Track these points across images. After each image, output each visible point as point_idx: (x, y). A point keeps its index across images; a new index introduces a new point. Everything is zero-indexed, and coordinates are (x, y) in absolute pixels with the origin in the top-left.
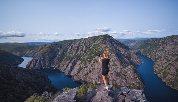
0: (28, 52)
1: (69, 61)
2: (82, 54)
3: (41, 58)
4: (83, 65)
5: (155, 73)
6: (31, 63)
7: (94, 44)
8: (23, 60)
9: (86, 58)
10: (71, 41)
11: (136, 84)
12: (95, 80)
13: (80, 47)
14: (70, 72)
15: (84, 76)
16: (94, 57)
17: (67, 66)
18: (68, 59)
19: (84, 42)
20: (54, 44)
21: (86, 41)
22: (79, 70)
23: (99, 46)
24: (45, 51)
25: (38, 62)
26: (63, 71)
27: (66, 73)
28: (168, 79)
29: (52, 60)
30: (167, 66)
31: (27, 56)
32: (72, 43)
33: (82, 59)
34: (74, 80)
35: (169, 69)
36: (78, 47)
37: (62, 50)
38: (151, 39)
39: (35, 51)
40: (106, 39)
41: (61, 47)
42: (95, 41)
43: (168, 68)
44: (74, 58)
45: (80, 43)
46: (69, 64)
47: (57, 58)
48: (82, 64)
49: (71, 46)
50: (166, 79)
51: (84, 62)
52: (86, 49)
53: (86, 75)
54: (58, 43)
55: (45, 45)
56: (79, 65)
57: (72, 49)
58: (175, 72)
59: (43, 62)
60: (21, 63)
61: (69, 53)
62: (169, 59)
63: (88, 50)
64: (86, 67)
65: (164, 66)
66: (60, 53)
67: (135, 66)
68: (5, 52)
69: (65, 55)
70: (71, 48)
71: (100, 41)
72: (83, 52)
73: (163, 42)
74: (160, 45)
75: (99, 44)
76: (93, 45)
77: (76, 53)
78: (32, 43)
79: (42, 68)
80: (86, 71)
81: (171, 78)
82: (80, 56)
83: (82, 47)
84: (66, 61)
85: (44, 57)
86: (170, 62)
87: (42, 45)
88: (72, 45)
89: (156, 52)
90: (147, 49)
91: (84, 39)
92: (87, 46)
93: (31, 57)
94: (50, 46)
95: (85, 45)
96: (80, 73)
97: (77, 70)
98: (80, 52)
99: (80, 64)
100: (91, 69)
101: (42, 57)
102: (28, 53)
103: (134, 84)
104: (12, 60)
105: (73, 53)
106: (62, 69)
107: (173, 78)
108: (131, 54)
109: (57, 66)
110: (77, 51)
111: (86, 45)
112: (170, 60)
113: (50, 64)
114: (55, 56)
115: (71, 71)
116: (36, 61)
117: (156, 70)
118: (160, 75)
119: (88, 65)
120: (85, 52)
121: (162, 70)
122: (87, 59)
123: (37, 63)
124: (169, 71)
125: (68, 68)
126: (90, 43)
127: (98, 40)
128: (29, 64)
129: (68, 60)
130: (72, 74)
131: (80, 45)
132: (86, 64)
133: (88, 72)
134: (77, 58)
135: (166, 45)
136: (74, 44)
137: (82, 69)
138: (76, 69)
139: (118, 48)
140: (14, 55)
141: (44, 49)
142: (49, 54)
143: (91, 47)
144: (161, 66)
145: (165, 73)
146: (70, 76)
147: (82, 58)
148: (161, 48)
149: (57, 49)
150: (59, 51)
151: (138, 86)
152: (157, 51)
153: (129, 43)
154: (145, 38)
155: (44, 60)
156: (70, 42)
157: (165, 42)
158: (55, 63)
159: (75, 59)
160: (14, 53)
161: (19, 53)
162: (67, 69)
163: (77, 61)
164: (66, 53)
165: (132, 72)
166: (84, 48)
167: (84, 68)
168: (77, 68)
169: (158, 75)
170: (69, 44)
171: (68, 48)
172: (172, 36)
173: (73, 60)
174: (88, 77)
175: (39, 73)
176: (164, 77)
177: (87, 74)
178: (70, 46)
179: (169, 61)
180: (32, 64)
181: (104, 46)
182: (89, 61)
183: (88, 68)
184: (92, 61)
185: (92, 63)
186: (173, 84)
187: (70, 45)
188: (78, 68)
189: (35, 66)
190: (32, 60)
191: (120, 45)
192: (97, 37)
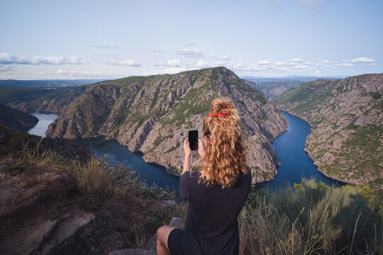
0: (45, 102)
1: (137, 124)
2: (164, 109)
3: (75, 116)
4: (164, 133)
5: (305, 150)
6: (54, 126)
7: (190, 88)
8: (36, 121)
9: (171, 118)
10: (142, 80)
11: (261, 168)
13: (160, 95)
14: (139, 146)
15: (166, 152)
16: (188, 116)
17: (132, 135)
18: (135, 119)
19: (170, 84)
20: (102, 86)
21: (174, 81)
22: (157, 143)
23: (200, 93)
24: (82, 100)
25: (70, 124)
26: (124, 143)
27: (132, 148)
28: (323, 161)
29: (100, 120)
30: (330, 138)
31: (42, 112)
32: (143, 84)
33: (164, 120)
34: (146, 161)
35: (332, 143)
36: (156, 94)
37: (122, 99)
38: (319, 80)
39: (62, 101)
40: (216, 78)
41: (118, 94)
42: (194, 81)
43: (330, 141)
44: (147, 118)
45: (160, 84)
46: (136, 130)
47: (111, 117)
48: (164, 130)
49: (141, 91)
50: (320, 161)
51: (168, 127)
52: (173, 99)
53: (170, 151)
54: (110, 83)
56: (158, 133)
57: (143, 98)
58: (340, 148)
59: (81, 125)
60: (32, 127)
61: (138, 107)
62: (338, 124)
63: (176, 102)
64: (171, 137)
65: (325, 137)
66: (117, 107)
67: (269, 136)
69: (128, 111)
70: (142, 96)
71: (203, 83)
72: (165, 105)
73: (340, 90)
74: (333, 96)
75: (200, 88)
76: (188, 90)
77: (152, 107)
78: (52, 82)
79: (79, 138)
80: (170, 144)
81: (329, 159)
82: (159, 114)
83: (164, 93)
84: (130, 123)
85: (81, 114)
86: (337, 131)
88: (143, 88)
89: (321, 108)
90: (305, 102)
91: (170, 76)
92: (175, 93)
93: (55, 113)
94: (93, 90)
95: (171, 91)
96: (159, 147)
97: (153, 142)
98: (160, 105)
99: (159, 130)
100: (180, 140)
101: (77, 114)
102: (46, 106)
103: (257, 168)
105: (146, 107)
106: (122, 140)
107: (333, 158)
108: (269, 113)
109: (112, 134)
110: (154, 102)
111: (172, 89)
112: (339, 127)
113: (96, 129)
114: (108, 112)
115: (142, 143)
116: (66, 123)
117: (308, 145)
118: (313, 154)
119: (175, 132)
120: (171, 104)
121: (318, 144)
122: (174, 121)
123: (69, 128)
124: (330, 146)
125: (135, 139)
126: (183, 87)
127: (200, 78)
128: (51, 128)
129: (134, 122)
130: (143, 149)
131: (161, 89)
132: (171, 130)
133: (175, 146)
134: (154, 118)
135: (343, 94)
136: (149, 86)
137: (162, 140)
138: (152, 140)
139: (241, 99)
140: (14, 110)
142: (92, 107)
143: (184, 95)
144: (320, 138)
145: (323, 150)
146: (139, 153)
147: (164, 117)
148: (332, 102)
149: (110, 97)
150: (114, 101)
151: (265, 170)
152: (324, 106)
154: (311, 78)
155: (82, 121)
156: (140, 82)
157: (345, 89)
158: (107, 127)
159: (149, 120)
160: (12, 105)
161: (24, 103)
162: (132, 140)
163: (153, 124)
164: (130, 106)
165: (259, 146)
166: (170, 96)
167: (167, 137)
168: (152, 137)
169: (309, 153)
170: (137, 86)
171: (135, 96)
172: (360, 76)
173: (146, 122)
174: (173, 155)
176: (318, 157)
177: (173, 149)
178: (138, 92)
179: (336, 127)
180: (58, 130)
181: (211, 93)
182: (177, 124)
183: (175, 138)
184: (183, 125)
185: (182, 129)
186: (329, 169)
187: (138, 88)
188: (155, 138)
189: (64, 132)
190: (57, 121)
191: (249, 91)
192: (200, 71)
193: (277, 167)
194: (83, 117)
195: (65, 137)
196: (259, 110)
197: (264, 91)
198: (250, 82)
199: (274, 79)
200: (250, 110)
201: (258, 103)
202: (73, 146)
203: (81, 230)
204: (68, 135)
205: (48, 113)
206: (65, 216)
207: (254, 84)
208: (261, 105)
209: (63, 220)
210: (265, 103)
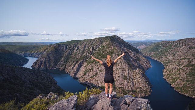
0: (32, 52)
1: (75, 63)
2: (88, 56)
3: (46, 59)
4: (89, 67)
5: (164, 78)
6: (36, 63)
7: (101, 45)
10: (77, 42)
11: (143, 88)
12: (101, 82)
13: (86, 49)
14: (76, 74)
15: (90, 78)
16: (101, 59)
17: (72, 68)
18: (74, 60)
19: (91, 44)
20: (59, 45)
21: (93, 42)
22: (85, 72)
23: (106, 48)
24: (50, 51)
25: (43, 63)
26: (69, 72)
27: (72, 74)
28: (177, 84)
29: (57, 61)
30: (177, 71)
32: (78, 44)
33: (89, 61)
34: (79, 82)
35: (179, 74)
36: (84, 48)
37: (68, 51)
38: (163, 41)
39: (40, 52)
40: (114, 41)
41: (66, 48)
42: (103, 42)
43: (178, 73)
44: (80, 60)
45: (86, 44)
46: (74, 66)
47: (62, 59)
48: (89, 66)
49: (77, 47)
50: (175, 84)
51: (91, 65)
52: (93, 51)
53: (92, 77)
54: (65, 44)
55: (50, 46)
56: (85, 67)
57: (78, 50)
58: (185, 77)
59: (48, 63)
60: (26, 63)
61: (75, 54)
62: (181, 63)
63: (94, 52)
65: (174, 71)
66: (65, 54)
67: (143, 69)
68: (9, 51)
69: (71, 57)
71: (107, 43)
72: (89, 54)
73: (176, 46)
74: (172, 49)
75: (106, 45)
76: (100, 46)
77: (82, 54)
78: (36, 43)
79: (47, 69)
80: (92, 73)
81: (180, 83)
82: (86, 58)
83: (88, 48)
84: (72, 62)
85: (49, 58)
86: (181, 67)
87: (47, 46)
89: (167, 55)
90: (158, 52)
91: (91, 40)
92: (94, 48)
93: (36, 57)
94: (55, 46)
95: (91, 47)
96: (86, 75)
97: (83, 72)
98: (87, 54)
99: (86, 66)
100: (97, 72)
101: (47, 58)
102: (33, 54)
103: (141, 88)
104: (16, 60)
105: (79, 54)
106: (67, 71)
107: (183, 83)
108: (141, 57)
109: (62, 67)
110: (83, 52)
111: (92, 46)
112: (181, 65)
113: (55, 65)
114: (61, 57)
115: (77, 73)
116: (41, 62)
117: (165, 75)
118: (169, 80)
119: (94, 67)
120: (92, 53)
121: (171, 75)
122: (93, 61)
124: (179, 76)
125: (74, 70)
126: (97, 45)
127: (106, 41)
128: (34, 64)
129: (73, 62)
130: (78, 76)
131: (87, 46)
132: (92, 66)
133: (95, 74)
134: (84, 60)
135: (178, 48)
136: (81, 45)
137: (88, 71)
138: (82, 71)
139: (126, 51)
140: (19, 56)
141: (49, 50)
142: (54, 54)
143: (98, 49)
144: (171, 71)
145: (175, 78)
146: (75, 78)
147: (88, 59)
148: (173, 52)
149: (63, 50)
150: (64, 52)
151: (145, 89)
152: (169, 54)
153: (139, 45)
155: (49, 61)
156: (76, 43)
157: (178, 45)
158: (61, 64)
159: (81, 61)
160: (18, 53)
161: (23, 52)
162: (72, 71)
163: (83, 63)
164: (72, 54)
165: (140, 76)
166: (91, 49)
167: (91, 70)
168: (82, 70)
169: (167, 79)
170: (75, 45)
171: (74, 49)
172: (186, 39)
173: (79, 62)
174: (94, 80)
175: (44, 74)
176: (173, 82)
177: (94, 76)
178: (75, 47)
179: (180, 65)
180: (37, 65)
181: (112, 47)
182: (95, 63)
183: (94, 70)
185: (98, 65)
186: (181, 89)
187: (76, 46)
188: (84, 70)
189: (40, 66)
191: (129, 47)
193: (151, 87)
196: (136, 56)
200: (131, 56)
201: (135, 52)
208: (136, 54)
210: (138, 52)
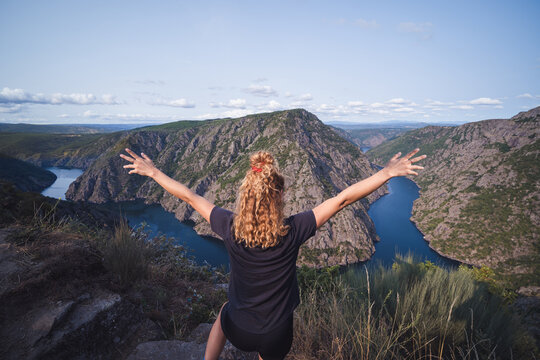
0: (66, 154)
2: (224, 164)
3: (105, 172)
4: (224, 196)
5: (412, 219)
6: (76, 185)
7: (259, 136)
8: (54, 178)
9: (233, 175)
10: (195, 126)
11: (353, 243)
13: (218, 145)
14: (189, 213)
18: (185, 176)
19: (232, 131)
20: (142, 133)
21: (237, 127)
23: (272, 143)
25: (98, 183)
26: (170, 209)
27: (180, 214)
28: (436, 234)
29: (138, 178)
30: (444, 204)
31: (63, 167)
32: (197, 131)
33: (225, 178)
34: (199, 233)
35: (447, 211)
36: (214, 144)
37: (168, 151)
38: (429, 127)
39: (89, 152)
40: (293, 124)
41: (164, 143)
42: (264, 127)
43: (444, 208)
44: (202, 175)
45: (220, 131)
48: (223, 191)
49: (193, 140)
50: (432, 234)
51: (228, 188)
52: (236, 151)
54: (154, 130)
56: (215, 195)
57: (197, 149)
58: (458, 217)
59: (113, 184)
61: (190, 160)
62: (454, 185)
63: (241, 154)
65: (438, 202)
66: (161, 160)
69: (177, 167)
70: (195, 147)
71: (276, 129)
72: (226, 159)
73: (456, 140)
74: (446, 148)
75: (272, 137)
76: (256, 139)
77: (208, 160)
78: (76, 127)
79: (110, 201)
81: (444, 232)
82: (218, 170)
83: (225, 143)
85: (113, 170)
86: (453, 194)
88: (197, 136)
91: (232, 121)
92: (239, 143)
93: (77, 168)
94: (130, 138)
95: (233, 140)
98: (219, 159)
99: (217, 191)
101: (109, 170)
102: (68, 159)
103: (348, 243)
105: (201, 160)
106: (167, 205)
107: (450, 231)
108: (363, 169)
109: (154, 196)
110: (211, 155)
111: (235, 138)
112: (456, 188)
113: (133, 190)
116: (93, 182)
117: (415, 213)
118: (422, 224)
120: (233, 158)
121: (429, 212)
122: (237, 179)
123: (97, 187)
124: (445, 214)
126: (250, 134)
127: (272, 124)
128: (73, 188)
130: (195, 217)
131: (220, 137)
132: (232, 191)
134: (211, 176)
135: (461, 146)
136: (204, 133)
139: (326, 152)
140: (25, 164)
143: (250, 145)
144: (431, 203)
145: (435, 220)
146: (189, 223)
147: (223, 174)
148: (445, 155)
149: (153, 147)
150: (158, 153)
151: (359, 247)
152: (435, 162)
153: (368, 136)
154: (417, 124)
155: (115, 178)
156: (192, 128)
157: (462, 138)
158: (148, 186)
159: (204, 178)
160: (23, 157)
161: (38, 155)
162: (181, 205)
163: (209, 183)
164: (179, 159)
165: (350, 214)
166: (232, 147)
167: (228, 201)
169: (417, 223)
170: (188, 133)
171: (185, 146)
172: (482, 122)
173: (199, 181)
176: (429, 229)
178: (190, 141)
179: (452, 189)
180: (81, 190)
181: (286, 143)
186: (443, 245)
187: (191, 136)
189: (89, 194)
190: (81, 178)
191: (336, 141)
192: (272, 115)
193: (375, 242)
194: (116, 174)
195: (91, 199)
196: (349, 166)
197: (356, 141)
198: (338, 129)
199: (369, 125)
200: (338, 166)
201: (349, 156)
202: (102, 212)
203: (102, 315)
204: (95, 198)
205: (69, 168)
206: (83, 297)
207: (343, 131)
208: (353, 160)
209: (80, 302)
210: (357, 156)
